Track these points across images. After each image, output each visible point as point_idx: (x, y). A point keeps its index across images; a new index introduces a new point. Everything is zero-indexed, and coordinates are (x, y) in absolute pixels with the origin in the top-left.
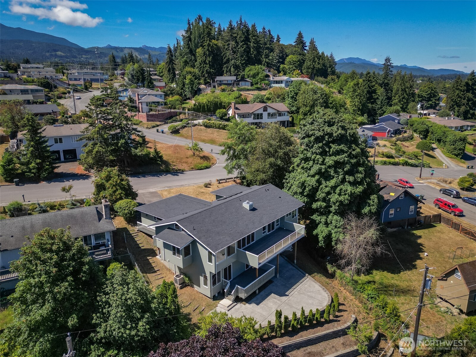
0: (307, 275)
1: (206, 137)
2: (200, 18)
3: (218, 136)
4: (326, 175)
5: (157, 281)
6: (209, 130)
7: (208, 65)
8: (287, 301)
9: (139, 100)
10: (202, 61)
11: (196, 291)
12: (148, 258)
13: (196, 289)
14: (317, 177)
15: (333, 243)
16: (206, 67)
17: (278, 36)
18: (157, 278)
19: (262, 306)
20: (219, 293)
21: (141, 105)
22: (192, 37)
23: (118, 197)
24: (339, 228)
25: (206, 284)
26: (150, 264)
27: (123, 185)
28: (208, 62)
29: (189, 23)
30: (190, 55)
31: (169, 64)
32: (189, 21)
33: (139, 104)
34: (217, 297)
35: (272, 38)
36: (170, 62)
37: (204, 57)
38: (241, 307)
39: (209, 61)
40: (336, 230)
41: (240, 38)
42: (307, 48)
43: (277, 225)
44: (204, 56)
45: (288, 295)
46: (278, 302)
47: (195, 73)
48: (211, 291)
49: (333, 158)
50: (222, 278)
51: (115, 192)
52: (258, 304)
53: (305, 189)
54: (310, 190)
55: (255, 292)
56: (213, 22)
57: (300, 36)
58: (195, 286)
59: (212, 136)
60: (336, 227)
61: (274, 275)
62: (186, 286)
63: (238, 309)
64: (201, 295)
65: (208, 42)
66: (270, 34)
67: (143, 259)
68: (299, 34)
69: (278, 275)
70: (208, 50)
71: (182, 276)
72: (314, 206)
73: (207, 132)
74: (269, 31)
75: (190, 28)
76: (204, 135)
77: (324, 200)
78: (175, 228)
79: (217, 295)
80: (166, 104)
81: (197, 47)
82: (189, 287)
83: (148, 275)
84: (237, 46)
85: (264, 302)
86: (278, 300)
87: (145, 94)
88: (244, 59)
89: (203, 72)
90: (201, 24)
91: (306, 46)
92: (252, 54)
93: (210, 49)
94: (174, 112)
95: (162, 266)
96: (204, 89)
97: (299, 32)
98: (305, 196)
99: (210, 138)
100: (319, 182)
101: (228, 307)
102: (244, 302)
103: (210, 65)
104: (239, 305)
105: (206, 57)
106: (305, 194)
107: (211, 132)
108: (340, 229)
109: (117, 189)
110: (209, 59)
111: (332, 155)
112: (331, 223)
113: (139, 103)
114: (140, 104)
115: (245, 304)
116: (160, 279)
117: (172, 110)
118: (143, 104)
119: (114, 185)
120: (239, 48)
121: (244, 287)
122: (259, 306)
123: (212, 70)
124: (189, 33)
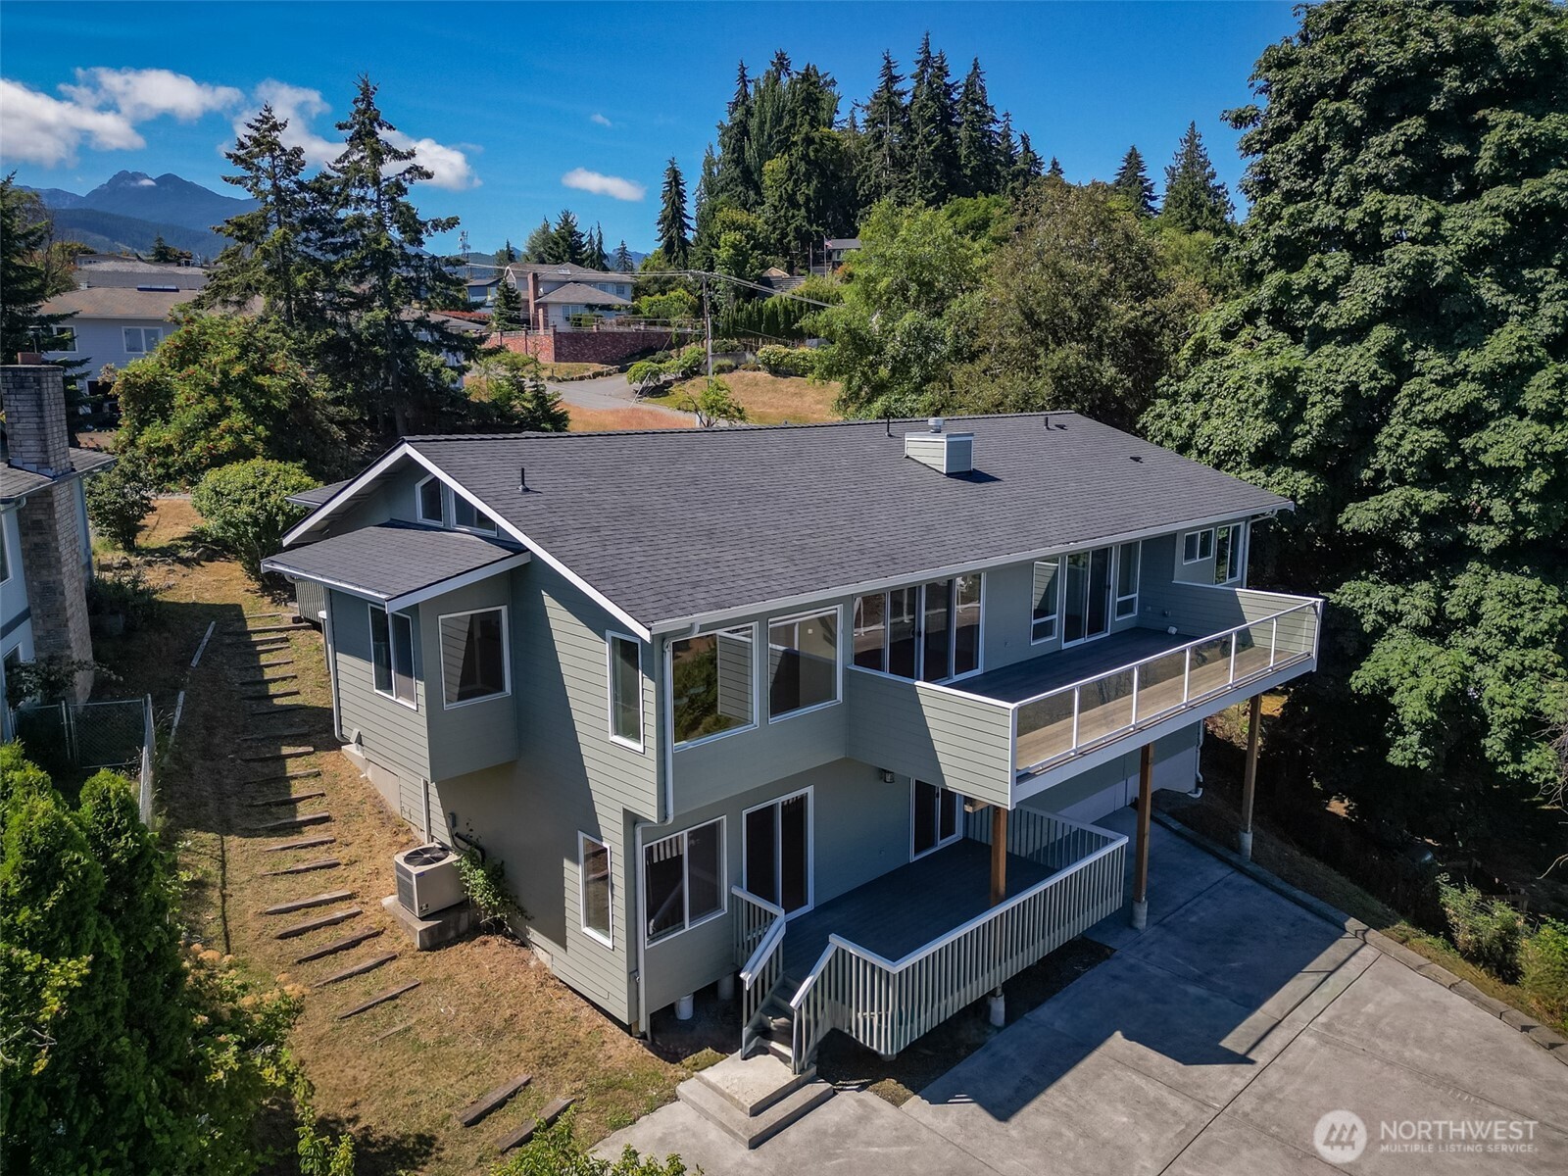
0: (1352, 924)
1: (772, 406)
2: (782, 63)
3: (818, 402)
4: (1448, 306)
5: (282, 884)
6: (787, 384)
7: (803, 210)
8: (1246, 1103)
9: (536, 297)
10: (781, 196)
11: (541, 968)
12: (286, 750)
13: (543, 957)
14: (1382, 334)
15: (1494, 744)
16: (793, 217)
17: (1055, 164)
18: (289, 866)
19: (1045, 1123)
20: (705, 997)
21: (545, 312)
22: (753, 124)
23: (226, 444)
24: (1533, 642)
25: (598, 917)
26: (285, 781)
27: (260, 389)
28: (801, 199)
29: (743, 76)
30: (740, 188)
31: (670, 226)
32: (743, 69)
33: (536, 311)
34: (689, 1025)
35: (1035, 162)
36: (674, 217)
37: (791, 183)
38: (862, 1120)
39: (808, 199)
40: (1510, 657)
41: (921, 109)
42: (1158, 205)
43: (1126, 607)
44: (789, 179)
45: (1244, 1059)
46: (1174, 1102)
47: (753, 230)
48: (633, 973)
49: (1502, 196)
50: (732, 885)
51: (213, 419)
52: (1003, 1110)
53: (1297, 416)
54: (1330, 422)
55: (979, 1009)
56: (828, 79)
57: (1134, 162)
58: (534, 936)
59: (796, 402)
60: (1510, 636)
61: (1115, 902)
62: (473, 931)
63: (842, 1134)
64: (567, 1004)
65: (806, 128)
66: (1027, 149)
67: (248, 755)
68: (1130, 155)
69: (1142, 911)
70: (804, 157)
71: (452, 858)
72: (1359, 517)
73: (775, 391)
74: (1025, 140)
75: (746, 96)
76: (766, 399)
77: (1431, 471)
78: (420, 518)
79: (685, 1010)
80: (636, 311)
81: (765, 155)
82: (495, 941)
83: (234, 841)
84: (912, 139)
85: (1054, 1096)
86: (1174, 1088)
87: (564, 279)
88: (934, 185)
89: (784, 235)
90: (785, 80)
91: (1154, 198)
92: (966, 166)
93: (812, 154)
94: (660, 335)
95: (357, 797)
96: (781, 280)
97: (1129, 150)
98: (1297, 463)
99: (788, 411)
100: (1395, 362)
101: (757, 1110)
102: (890, 1084)
103: (808, 210)
104: (848, 1103)
105: (796, 181)
106: (1298, 447)
107: (792, 390)
108: (1540, 652)
109: (226, 411)
110: (808, 190)
111: (1494, 180)
112: (1474, 618)
113: (537, 306)
114: (541, 311)
115: (896, 1102)
116: (310, 876)
117: (658, 329)
118: (551, 311)
119: (210, 389)
120: (915, 148)
121: (894, 957)
122: (1014, 1127)
123: (815, 228)
124: (741, 110)
